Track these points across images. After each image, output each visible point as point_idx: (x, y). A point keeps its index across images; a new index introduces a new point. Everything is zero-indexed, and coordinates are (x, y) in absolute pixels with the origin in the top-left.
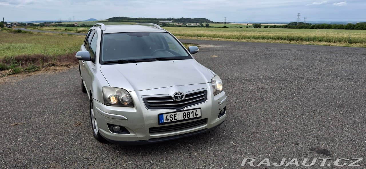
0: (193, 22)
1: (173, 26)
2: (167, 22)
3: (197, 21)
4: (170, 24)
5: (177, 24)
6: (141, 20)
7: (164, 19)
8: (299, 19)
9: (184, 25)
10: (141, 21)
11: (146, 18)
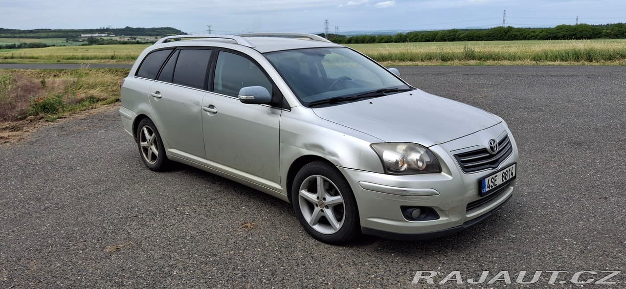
0: (150, 35)
1: (111, 42)
2: (97, 35)
3: (157, 33)
4: (103, 40)
5: (118, 38)
6: (43, 33)
7: (91, 30)
8: (327, 28)
9: (132, 41)
10: (42, 36)
11: (52, 29)
